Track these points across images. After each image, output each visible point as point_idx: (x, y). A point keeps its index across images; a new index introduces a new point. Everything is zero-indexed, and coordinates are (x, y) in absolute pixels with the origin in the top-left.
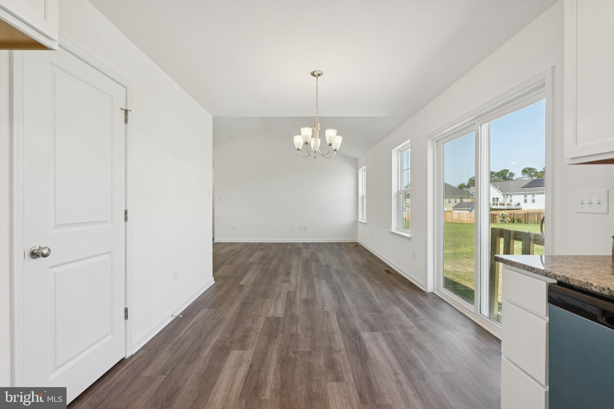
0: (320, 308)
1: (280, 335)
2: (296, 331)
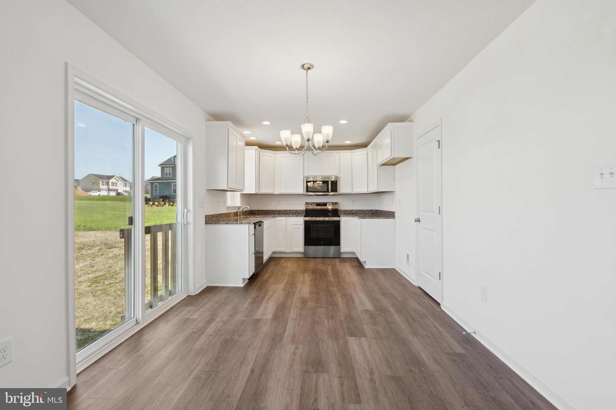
0: (299, 351)
1: (342, 318)
2: (329, 321)
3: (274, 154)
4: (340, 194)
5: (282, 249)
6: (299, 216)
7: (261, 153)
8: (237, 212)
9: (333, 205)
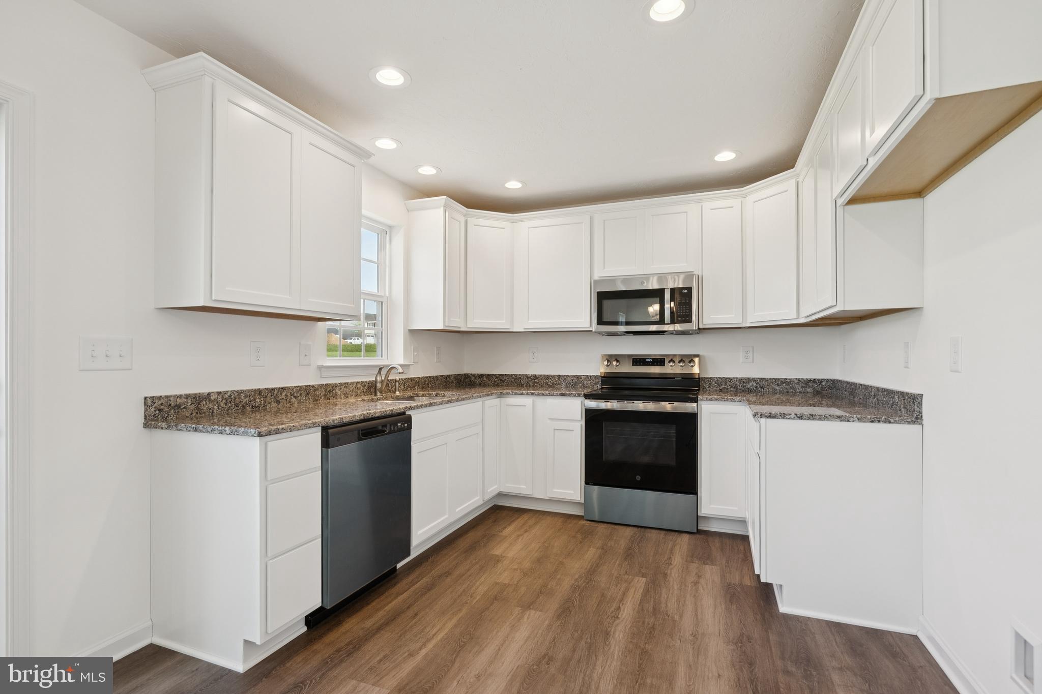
3: (513, 221)
4: (700, 330)
5: (523, 488)
6: (569, 395)
7: (471, 221)
8: (376, 381)
9: (681, 364)
